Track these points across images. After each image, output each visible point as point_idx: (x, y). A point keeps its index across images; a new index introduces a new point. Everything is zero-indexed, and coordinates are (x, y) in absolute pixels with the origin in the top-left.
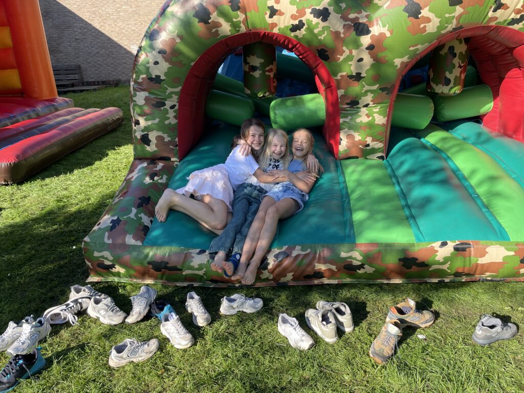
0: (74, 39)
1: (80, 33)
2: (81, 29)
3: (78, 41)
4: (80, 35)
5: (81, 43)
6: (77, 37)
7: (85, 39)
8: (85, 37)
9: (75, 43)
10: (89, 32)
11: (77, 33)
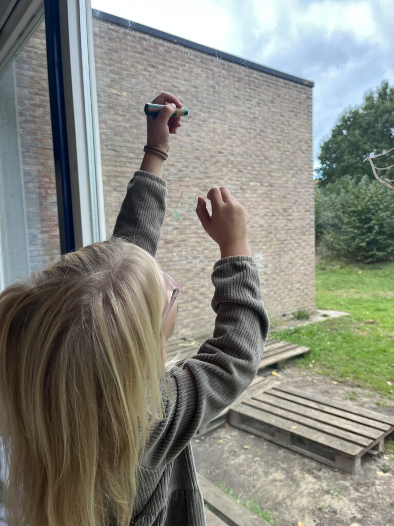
1: (176, 228)
5: (176, 249)
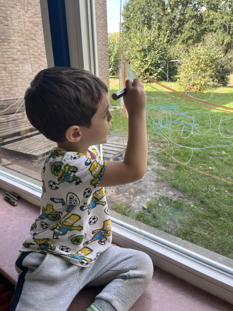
0: (11, 59)
2: (20, 45)
3: (16, 62)
4: (19, 53)
6: (16, 57)
7: (24, 59)
8: (25, 56)
9: (13, 65)
10: (31, 51)
11: (15, 50)
